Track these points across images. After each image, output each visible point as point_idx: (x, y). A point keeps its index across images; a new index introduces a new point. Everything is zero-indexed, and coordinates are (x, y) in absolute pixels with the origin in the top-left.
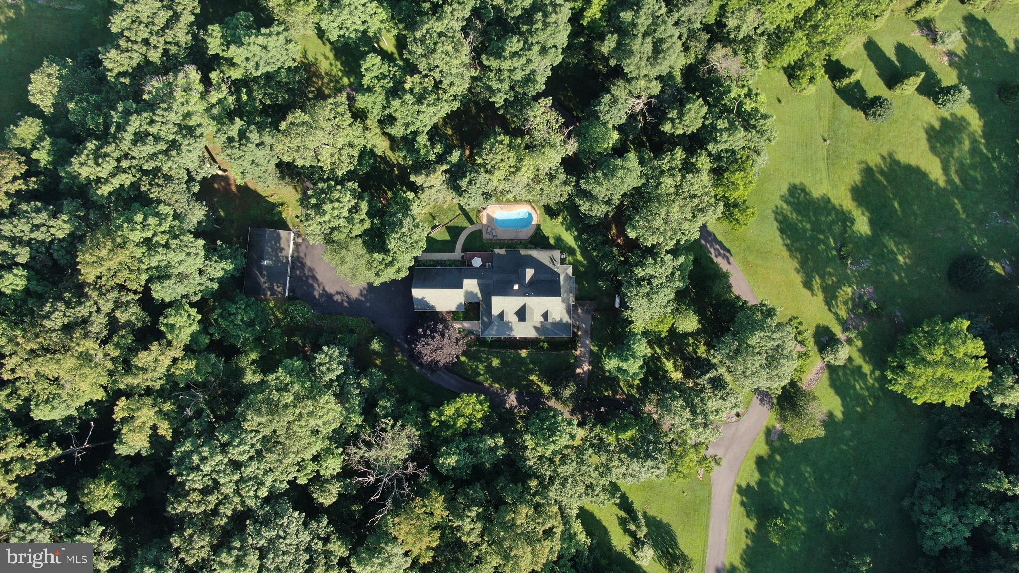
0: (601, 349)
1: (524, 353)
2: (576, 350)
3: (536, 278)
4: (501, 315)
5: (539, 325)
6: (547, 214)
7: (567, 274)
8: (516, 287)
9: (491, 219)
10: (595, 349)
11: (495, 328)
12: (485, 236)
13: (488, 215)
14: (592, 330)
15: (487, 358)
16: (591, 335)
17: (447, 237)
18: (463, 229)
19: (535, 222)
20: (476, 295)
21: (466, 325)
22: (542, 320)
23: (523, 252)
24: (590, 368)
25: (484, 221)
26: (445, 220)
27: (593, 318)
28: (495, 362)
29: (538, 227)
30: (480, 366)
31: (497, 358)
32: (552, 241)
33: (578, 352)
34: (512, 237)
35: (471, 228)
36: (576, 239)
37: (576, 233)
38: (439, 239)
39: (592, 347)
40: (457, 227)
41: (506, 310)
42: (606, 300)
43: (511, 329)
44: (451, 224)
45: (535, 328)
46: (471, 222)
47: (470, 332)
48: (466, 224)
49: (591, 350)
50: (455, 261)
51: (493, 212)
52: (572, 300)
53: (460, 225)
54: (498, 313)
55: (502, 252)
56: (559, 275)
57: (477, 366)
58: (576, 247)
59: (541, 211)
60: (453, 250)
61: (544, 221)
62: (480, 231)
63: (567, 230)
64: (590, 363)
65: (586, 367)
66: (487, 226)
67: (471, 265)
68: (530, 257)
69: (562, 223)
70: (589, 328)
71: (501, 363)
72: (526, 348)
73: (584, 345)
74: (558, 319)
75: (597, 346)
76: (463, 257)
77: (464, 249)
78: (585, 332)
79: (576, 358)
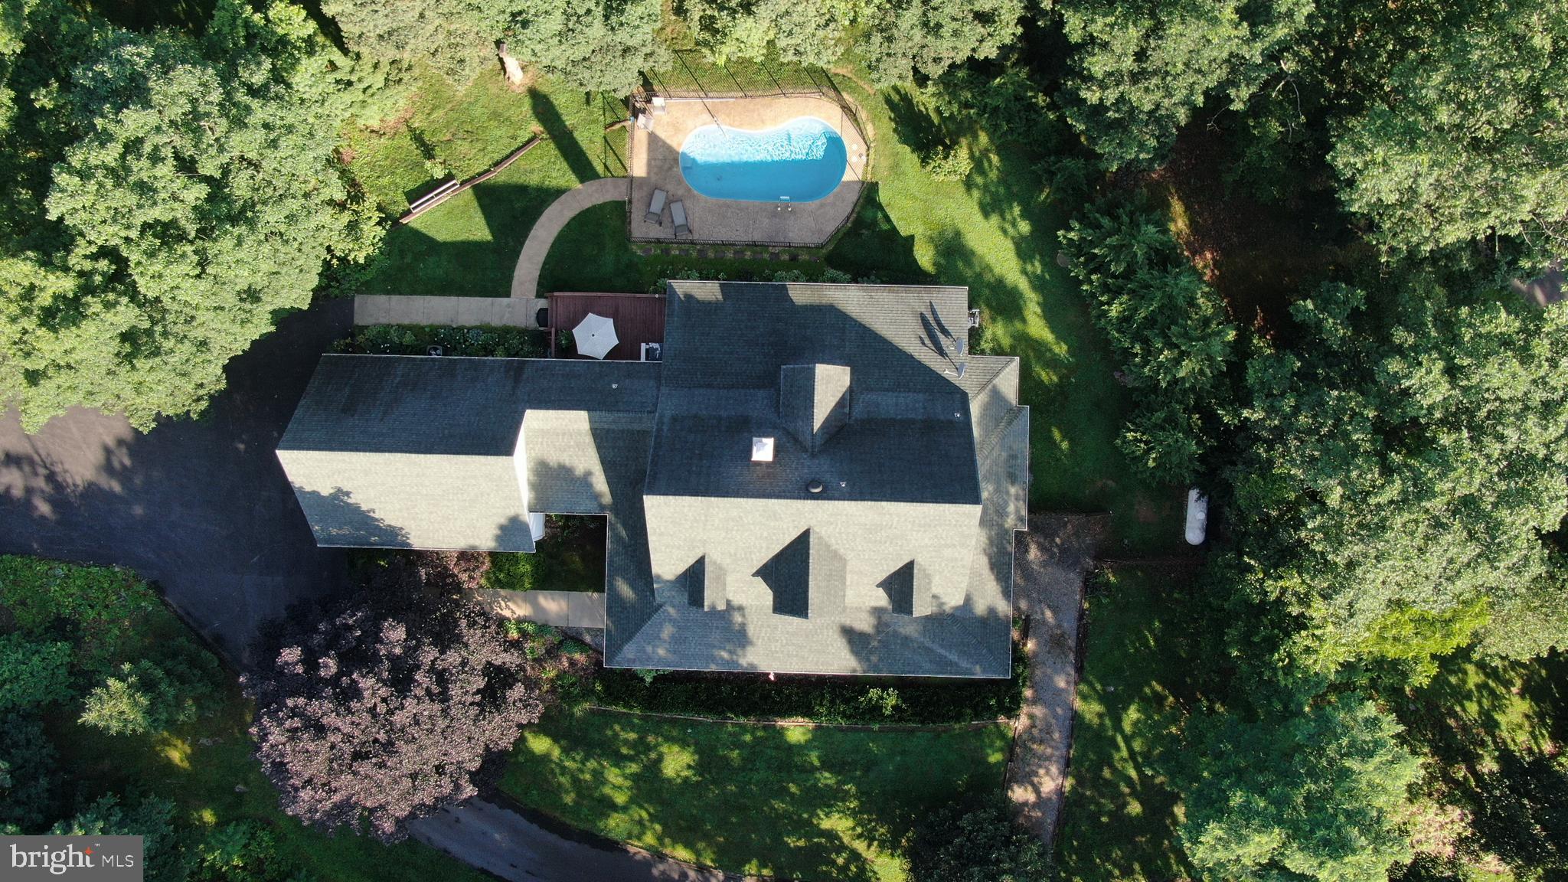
0: (1115, 709)
1: (796, 729)
2: (1011, 712)
3: (859, 411)
4: (694, 578)
5: (864, 624)
6: (905, 140)
7: (996, 396)
8: (764, 450)
9: (665, 157)
10: (1091, 710)
11: (667, 631)
12: (641, 229)
13: (653, 139)
14: (1083, 634)
15: (641, 747)
16: (1081, 652)
17: (478, 230)
18: (545, 196)
19: (853, 174)
20: (585, 480)
21: (554, 605)
22: (882, 599)
23: (801, 293)
24: (1069, 783)
25: (639, 167)
26: (473, 160)
27: (1091, 586)
28: (676, 762)
29: (869, 193)
30: (613, 775)
31: (684, 744)
32: (925, 257)
33: (1020, 724)
34: (757, 237)
35: (582, 196)
36: (1024, 250)
37: (1025, 227)
38: (442, 236)
39: (1078, 704)
40: (522, 190)
41: (715, 556)
42: (1144, 510)
43: (740, 638)
44: (499, 176)
45: (850, 635)
46: (582, 167)
47: (570, 638)
48: (560, 174)
49: (1076, 717)
50: (506, 331)
51: (677, 129)
52: (1016, 512)
53: (533, 180)
54: (681, 567)
55: (707, 290)
56: (963, 399)
57: (599, 777)
58: (1023, 284)
59: (881, 127)
60: (500, 287)
61: (895, 168)
62: (620, 210)
63: (986, 211)
64: (1068, 766)
65: (1051, 781)
66: (649, 187)
67: (569, 349)
68: (833, 317)
69: (969, 184)
70: (1070, 625)
71: (700, 767)
72: (808, 713)
73: (1046, 695)
74: (953, 600)
75: (1102, 698)
76: (542, 316)
77: (549, 282)
78: (1056, 642)
79: (1011, 746)
